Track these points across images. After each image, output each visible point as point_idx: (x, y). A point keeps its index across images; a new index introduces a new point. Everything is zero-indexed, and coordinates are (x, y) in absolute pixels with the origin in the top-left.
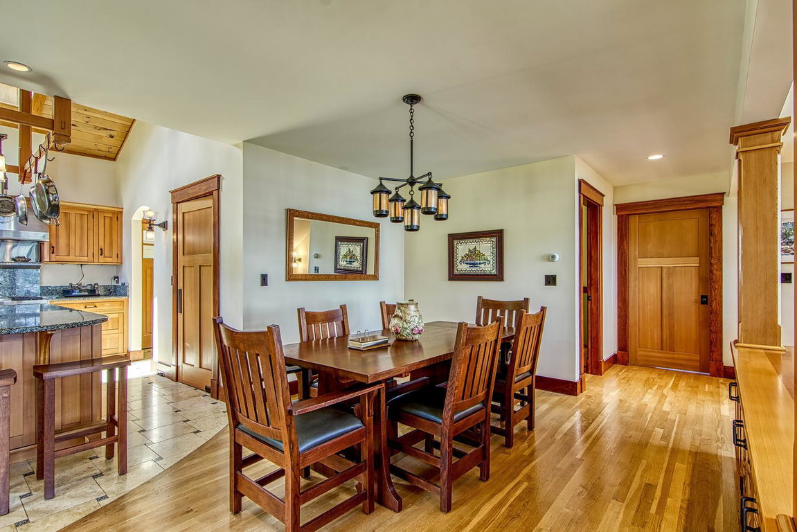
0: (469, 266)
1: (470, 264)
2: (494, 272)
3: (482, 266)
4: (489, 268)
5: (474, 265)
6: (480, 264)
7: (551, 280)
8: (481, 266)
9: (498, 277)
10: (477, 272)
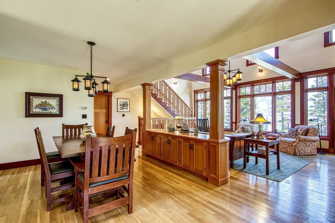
0: (41, 110)
1: (42, 109)
2: (58, 113)
3: (51, 110)
4: (55, 111)
5: (45, 109)
6: (49, 109)
7: (84, 116)
8: (49, 110)
9: (60, 115)
10: (47, 113)
